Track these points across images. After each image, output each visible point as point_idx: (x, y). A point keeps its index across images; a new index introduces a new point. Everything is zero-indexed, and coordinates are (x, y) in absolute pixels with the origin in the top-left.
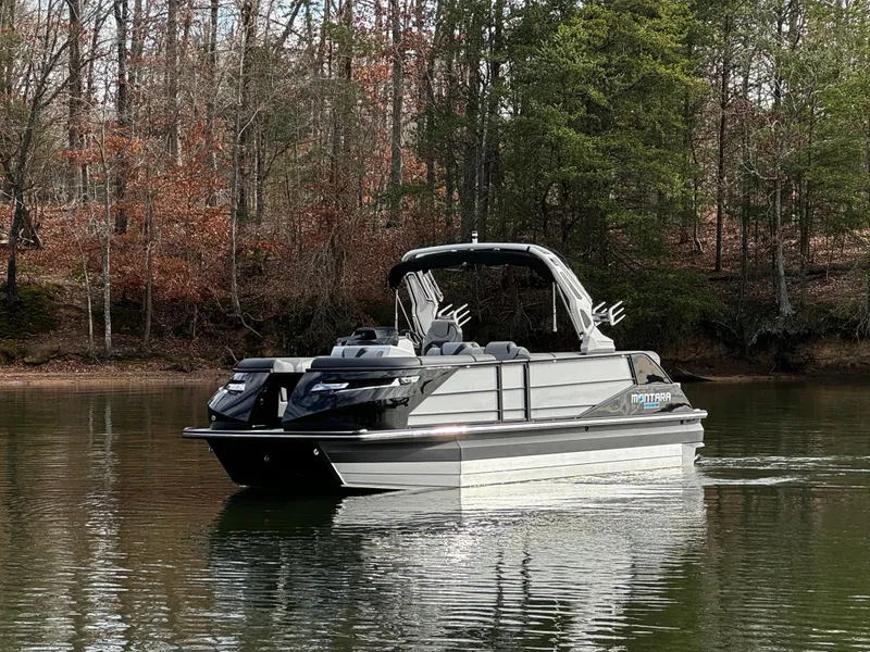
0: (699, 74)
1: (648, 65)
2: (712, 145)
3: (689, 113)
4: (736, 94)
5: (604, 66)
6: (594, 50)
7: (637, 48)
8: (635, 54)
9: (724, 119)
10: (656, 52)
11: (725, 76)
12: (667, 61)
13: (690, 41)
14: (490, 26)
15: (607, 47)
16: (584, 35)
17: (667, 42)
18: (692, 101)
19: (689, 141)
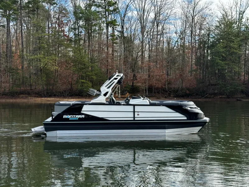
0: (241, 51)
1: (232, 50)
2: (243, 62)
3: (239, 57)
4: (247, 54)
5: (225, 50)
6: (224, 48)
7: (231, 47)
8: (231, 48)
9: (245, 58)
10: (234, 48)
11: (246, 51)
12: (236, 49)
13: (240, 46)
14: (207, 44)
15: (226, 47)
16: (222, 46)
17: (236, 46)
18: (240, 55)
19: (239, 62)
